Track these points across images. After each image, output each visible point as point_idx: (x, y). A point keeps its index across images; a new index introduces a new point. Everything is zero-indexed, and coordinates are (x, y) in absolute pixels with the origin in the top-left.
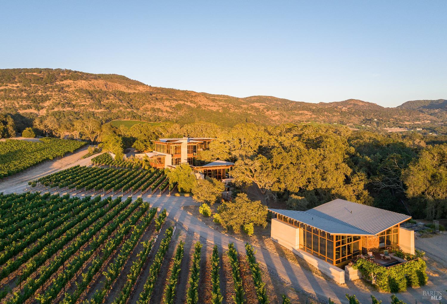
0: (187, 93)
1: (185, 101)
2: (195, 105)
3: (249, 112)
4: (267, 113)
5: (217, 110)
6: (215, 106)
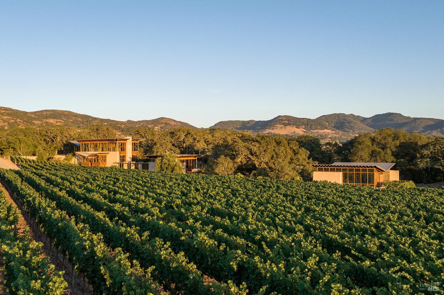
5: (2, 126)
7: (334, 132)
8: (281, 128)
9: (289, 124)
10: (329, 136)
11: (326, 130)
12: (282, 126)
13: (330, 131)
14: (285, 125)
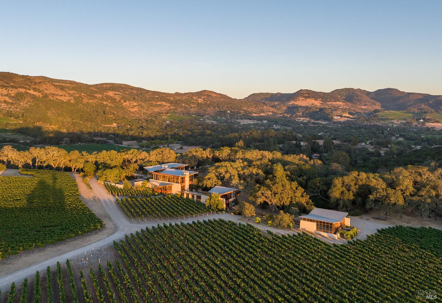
0: (29, 79)
1: (26, 88)
2: (40, 94)
3: (105, 103)
4: (124, 104)
5: (68, 100)
6: (65, 96)
7: (345, 104)
8: (303, 100)
9: (309, 97)
10: (341, 108)
11: (338, 103)
12: (303, 98)
13: (342, 103)
14: (306, 98)
